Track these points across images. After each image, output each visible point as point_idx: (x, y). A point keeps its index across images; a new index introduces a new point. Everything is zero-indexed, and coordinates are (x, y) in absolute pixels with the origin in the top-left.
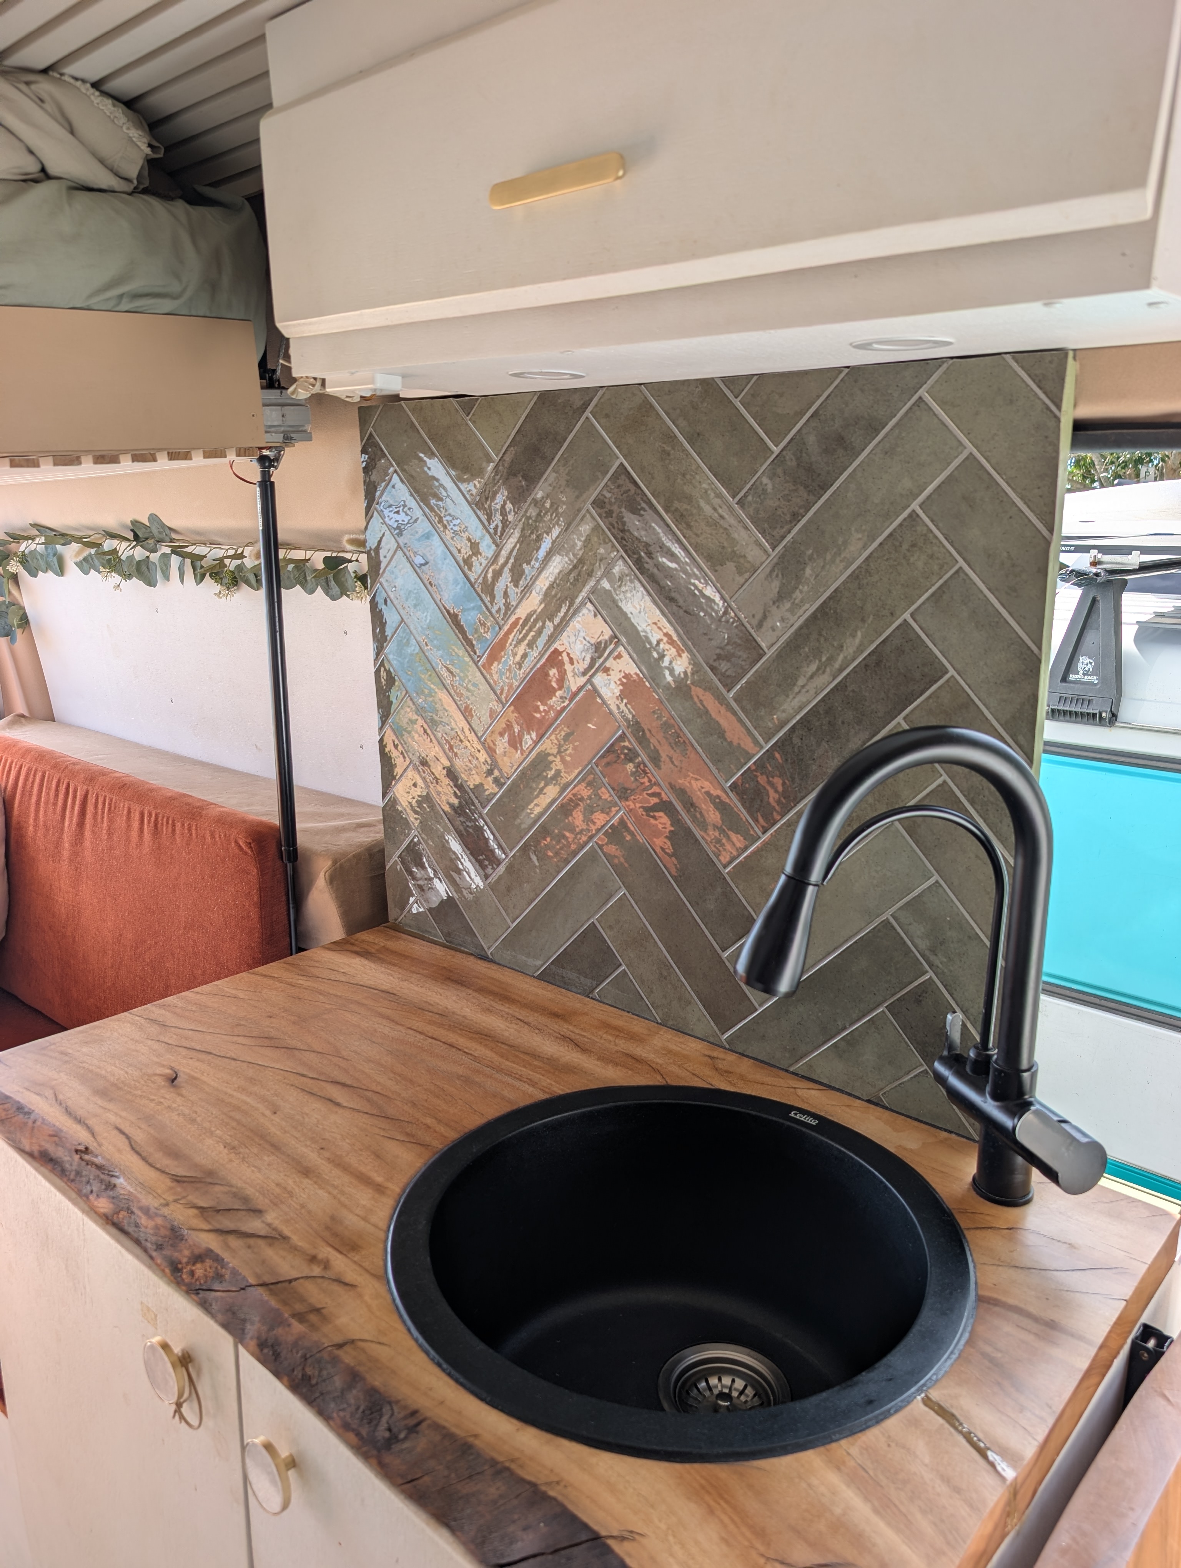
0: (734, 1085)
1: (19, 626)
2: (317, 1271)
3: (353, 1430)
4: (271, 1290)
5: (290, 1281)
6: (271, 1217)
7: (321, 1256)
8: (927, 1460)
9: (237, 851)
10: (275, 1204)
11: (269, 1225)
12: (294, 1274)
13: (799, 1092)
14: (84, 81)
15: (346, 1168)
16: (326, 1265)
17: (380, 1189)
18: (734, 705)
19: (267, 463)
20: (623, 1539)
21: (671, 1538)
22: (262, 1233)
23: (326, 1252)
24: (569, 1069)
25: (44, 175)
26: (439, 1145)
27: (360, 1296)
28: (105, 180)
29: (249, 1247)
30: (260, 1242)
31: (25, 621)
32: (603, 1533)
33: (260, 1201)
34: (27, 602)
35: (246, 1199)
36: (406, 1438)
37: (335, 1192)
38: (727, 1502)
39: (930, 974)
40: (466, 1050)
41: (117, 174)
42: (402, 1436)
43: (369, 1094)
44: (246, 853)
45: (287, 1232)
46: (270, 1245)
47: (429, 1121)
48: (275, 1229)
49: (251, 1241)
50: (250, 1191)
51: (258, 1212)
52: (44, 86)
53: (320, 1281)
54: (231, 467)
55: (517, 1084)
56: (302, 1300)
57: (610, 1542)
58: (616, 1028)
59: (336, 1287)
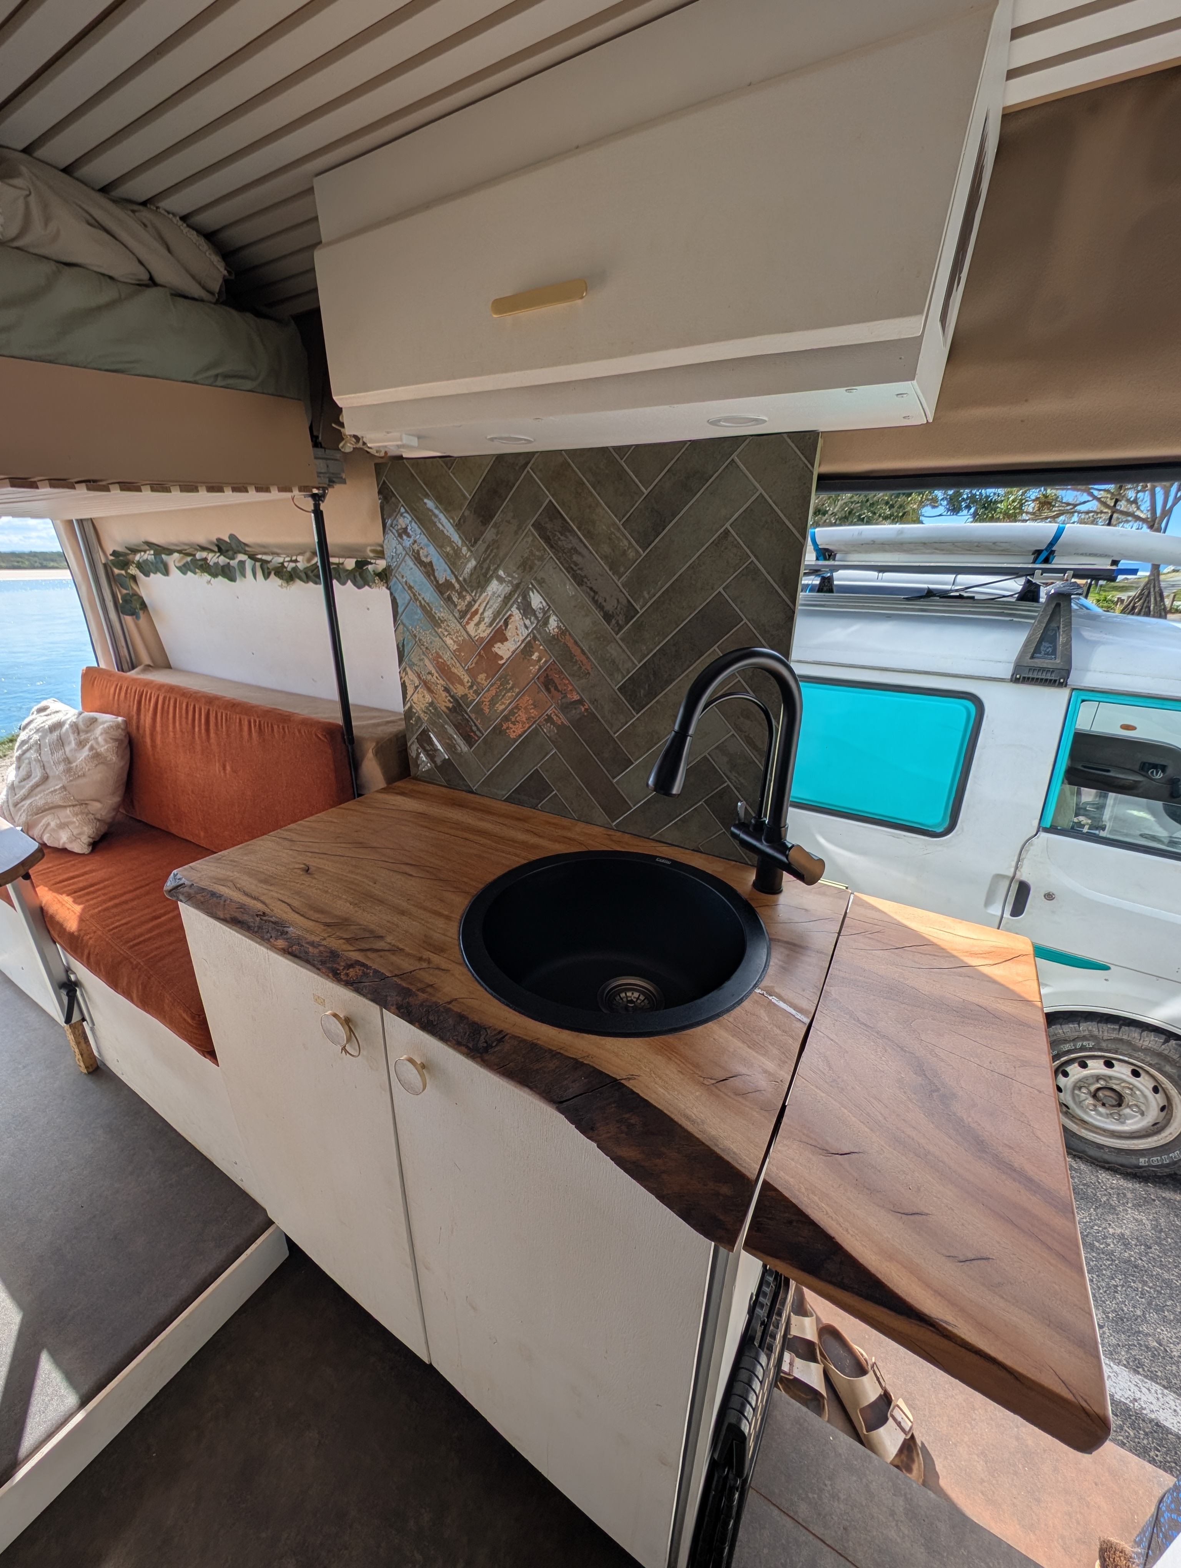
0: (624, 848)
1: (141, 609)
2: (425, 965)
3: (464, 1045)
4: (401, 978)
5: (411, 972)
6: (389, 939)
7: (424, 957)
8: (767, 1019)
9: (317, 740)
10: (390, 932)
11: (390, 944)
12: (412, 968)
13: (658, 848)
14: (174, 215)
15: (425, 909)
16: (429, 961)
17: (448, 918)
18: (620, 642)
19: (317, 499)
20: (629, 1079)
21: (653, 1075)
22: (387, 948)
23: (426, 954)
24: (534, 847)
25: (152, 282)
26: (474, 892)
27: (453, 975)
28: (198, 292)
29: (381, 957)
30: (387, 953)
31: (144, 606)
32: (618, 1078)
33: (381, 932)
34: (143, 593)
35: (372, 932)
36: (496, 1045)
37: (423, 922)
38: (676, 1053)
39: (728, 782)
40: (474, 841)
41: (204, 288)
42: (494, 1044)
43: (428, 868)
44: (323, 741)
45: (401, 946)
46: (393, 954)
47: (465, 879)
48: (394, 945)
49: (382, 953)
50: (373, 927)
51: (381, 937)
52: (145, 214)
53: (427, 970)
54: (293, 499)
55: (509, 856)
56: (421, 981)
57: (622, 1081)
58: (554, 824)
59: (437, 972)
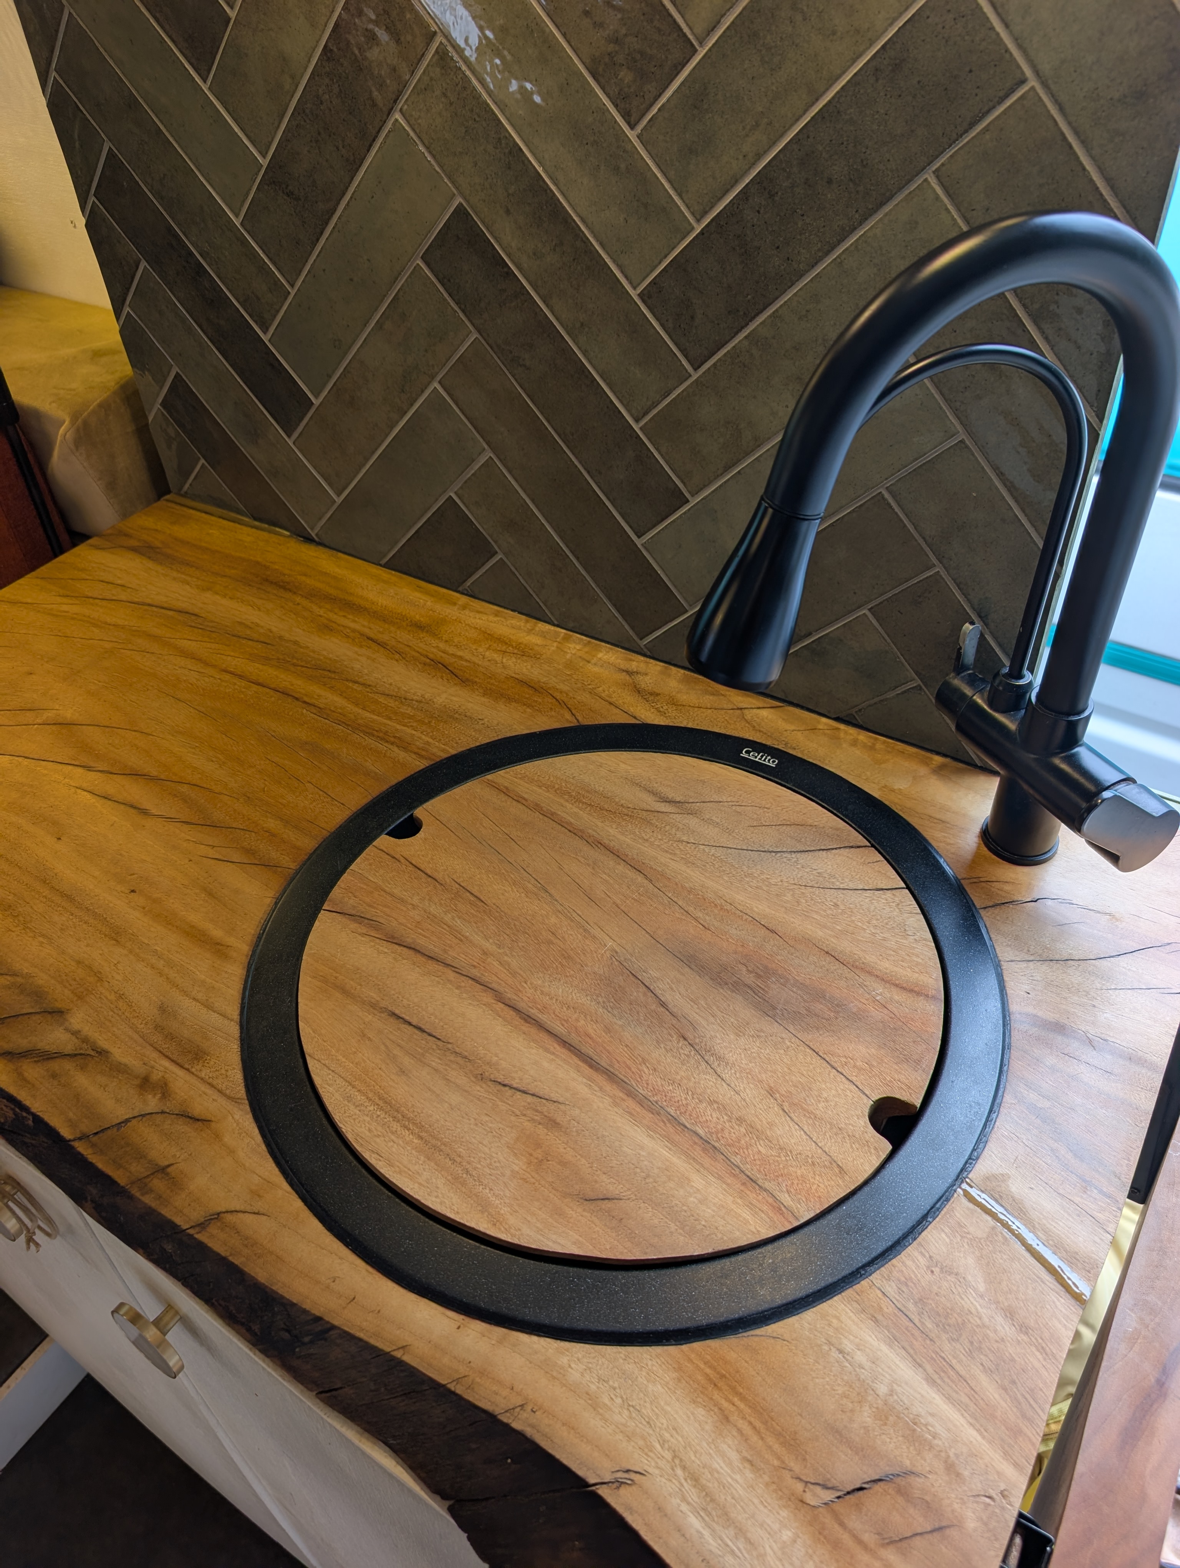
0: (663, 714)
2: (152, 1103)
4: (93, 1145)
5: (119, 1126)
6: (78, 1019)
7: (155, 1077)
10: (80, 998)
11: (76, 1033)
12: (122, 1113)
13: (749, 714)
15: (168, 920)
16: (164, 1089)
17: (219, 949)
20: (620, 1483)
22: (69, 1049)
24: (450, 716)
26: (290, 864)
27: (218, 1136)
29: (54, 1076)
30: (68, 1065)
32: (592, 1481)
33: (61, 995)
35: (38, 994)
36: (311, 1342)
37: (161, 964)
39: (939, 568)
40: (306, 699)
42: (306, 1339)
43: (184, 789)
45: (103, 1043)
46: (83, 1068)
47: (272, 824)
48: (85, 1040)
49: (55, 1065)
50: (42, 979)
51: (57, 1014)
53: (159, 1118)
55: (382, 747)
56: (140, 1156)
58: (500, 640)
59: (182, 1127)
